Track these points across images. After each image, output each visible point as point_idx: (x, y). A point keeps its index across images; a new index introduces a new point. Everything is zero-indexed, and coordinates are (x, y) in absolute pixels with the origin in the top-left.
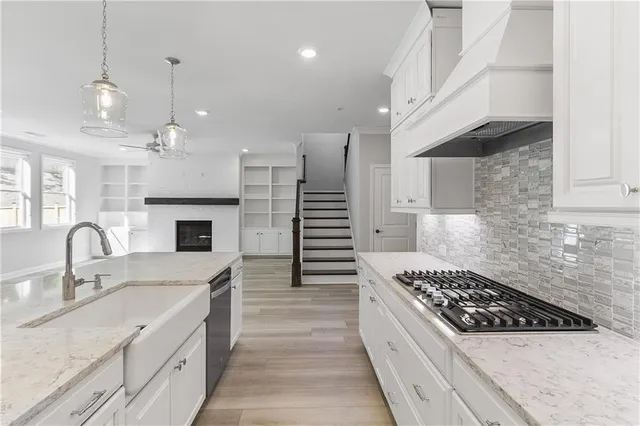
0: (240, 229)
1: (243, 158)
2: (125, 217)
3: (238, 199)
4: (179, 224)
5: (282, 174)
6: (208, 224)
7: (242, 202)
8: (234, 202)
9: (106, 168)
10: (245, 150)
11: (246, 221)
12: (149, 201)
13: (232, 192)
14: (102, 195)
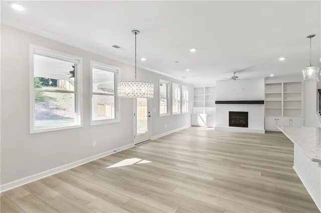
1: (267, 78)
2: (203, 109)
3: (264, 101)
4: (231, 113)
5: (288, 87)
6: (246, 114)
7: (266, 102)
8: (262, 102)
9: (195, 89)
12: (217, 102)
13: (261, 97)
14: (194, 100)
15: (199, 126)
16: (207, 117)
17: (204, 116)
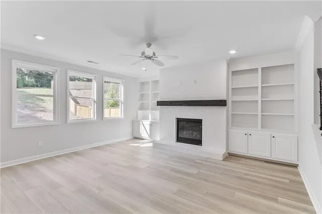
0: (227, 128)
1: (231, 61)
2: (149, 114)
3: (225, 101)
4: (179, 121)
6: (199, 122)
7: (229, 103)
8: (222, 103)
10: (233, 52)
11: (233, 121)
12: (160, 103)
14: (139, 101)
15: (143, 139)
16: (151, 125)
17: (147, 123)
